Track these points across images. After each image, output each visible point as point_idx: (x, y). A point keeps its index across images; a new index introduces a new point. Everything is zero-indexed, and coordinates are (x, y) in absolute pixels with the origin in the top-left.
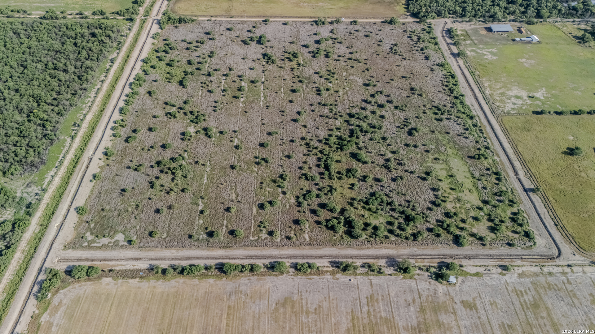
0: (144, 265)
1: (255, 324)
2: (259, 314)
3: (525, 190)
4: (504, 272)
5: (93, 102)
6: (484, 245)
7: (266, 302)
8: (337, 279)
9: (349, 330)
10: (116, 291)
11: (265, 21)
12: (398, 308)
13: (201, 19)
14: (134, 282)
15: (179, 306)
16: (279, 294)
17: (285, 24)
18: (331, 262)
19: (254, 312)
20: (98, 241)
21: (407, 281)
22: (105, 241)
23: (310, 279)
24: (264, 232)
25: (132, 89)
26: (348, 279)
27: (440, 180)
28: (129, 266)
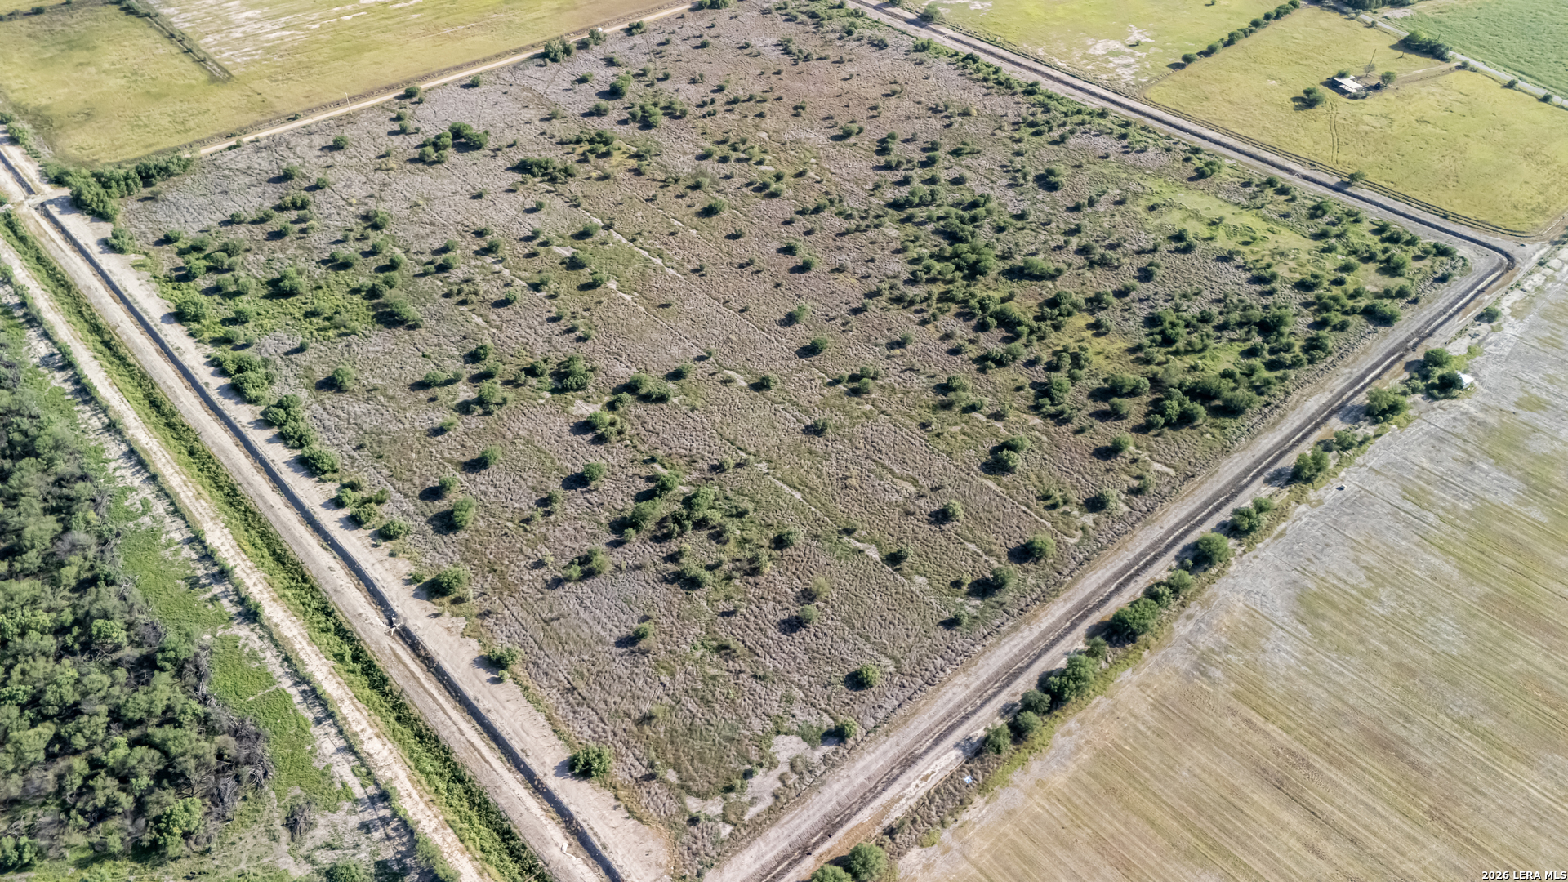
0: (945, 760)
1: (1326, 685)
2: (1304, 663)
3: (1336, 189)
4: (1494, 324)
5: (164, 493)
6: (1415, 301)
7: (1281, 632)
8: (1320, 502)
9: (1462, 570)
10: (974, 864)
11: (409, 94)
12: (1466, 480)
13: (205, 151)
14: (978, 810)
15: (1147, 775)
16: (1278, 601)
17: (474, 84)
18: (1268, 481)
19: (1289, 667)
20: (746, 799)
21: (1412, 429)
22: (764, 783)
23: (1281, 534)
24: (1076, 513)
25: (254, 401)
26: (1335, 490)
27: (1211, 239)
28: (913, 788)
